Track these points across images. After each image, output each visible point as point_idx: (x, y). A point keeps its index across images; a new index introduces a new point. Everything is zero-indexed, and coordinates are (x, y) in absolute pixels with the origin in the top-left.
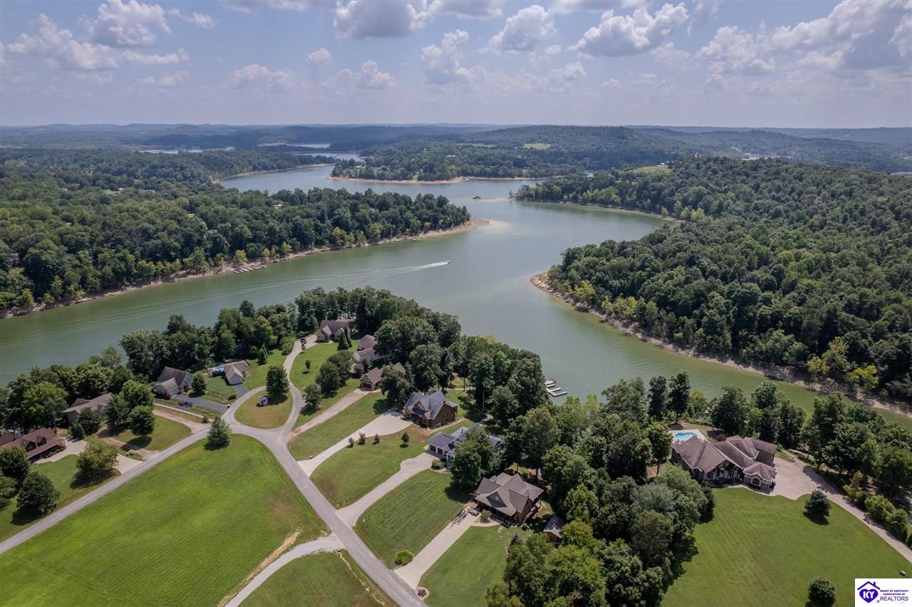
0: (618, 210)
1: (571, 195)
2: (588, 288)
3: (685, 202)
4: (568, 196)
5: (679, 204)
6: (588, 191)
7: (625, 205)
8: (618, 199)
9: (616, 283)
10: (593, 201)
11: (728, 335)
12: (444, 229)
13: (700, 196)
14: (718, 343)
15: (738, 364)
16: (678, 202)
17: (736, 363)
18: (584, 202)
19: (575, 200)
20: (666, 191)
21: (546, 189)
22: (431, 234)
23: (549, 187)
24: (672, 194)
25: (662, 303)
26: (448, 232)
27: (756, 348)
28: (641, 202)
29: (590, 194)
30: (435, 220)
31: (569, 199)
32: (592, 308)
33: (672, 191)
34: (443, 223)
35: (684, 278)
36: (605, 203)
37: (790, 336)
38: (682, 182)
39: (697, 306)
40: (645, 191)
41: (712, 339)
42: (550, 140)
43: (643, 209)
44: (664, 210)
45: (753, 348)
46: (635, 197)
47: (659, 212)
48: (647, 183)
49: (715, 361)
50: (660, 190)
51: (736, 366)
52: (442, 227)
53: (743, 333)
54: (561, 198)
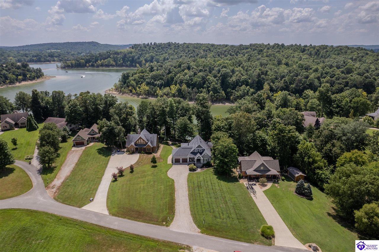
0: (115, 68)
1: (90, 64)
2: (144, 87)
3: (146, 61)
4: (89, 65)
5: (144, 61)
6: (99, 61)
7: (117, 65)
8: (114, 63)
9: (158, 82)
10: (102, 65)
11: (223, 92)
12: (31, 80)
13: (152, 58)
14: (220, 96)
15: (231, 103)
16: (143, 61)
17: (230, 103)
18: (98, 66)
19: (93, 66)
20: (136, 57)
21: (76, 62)
22: (23, 83)
23: (78, 61)
24: (139, 58)
25: (188, 85)
26: (34, 81)
27: (236, 95)
28: (125, 64)
29: (100, 62)
30: (25, 75)
31: (89, 66)
32: (149, 97)
33: (138, 57)
34: (30, 77)
35: (193, 73)
36: (107, 66)
37: (248, 87)
38: (141, 53)
39: (204, 83)
40: (126, 58)
41: (217, 95)
42: (59, 48)
43: (127, 66)
44: (138, 65)
45: (235, 96)
46: (122, 61)
47: (136, 66)
48: (125, 55)
49: (221, 104)
50: (133, 57)
51: (230, 104)
52: (30, 79)
53: (229, 90)
54: (86, 66)
